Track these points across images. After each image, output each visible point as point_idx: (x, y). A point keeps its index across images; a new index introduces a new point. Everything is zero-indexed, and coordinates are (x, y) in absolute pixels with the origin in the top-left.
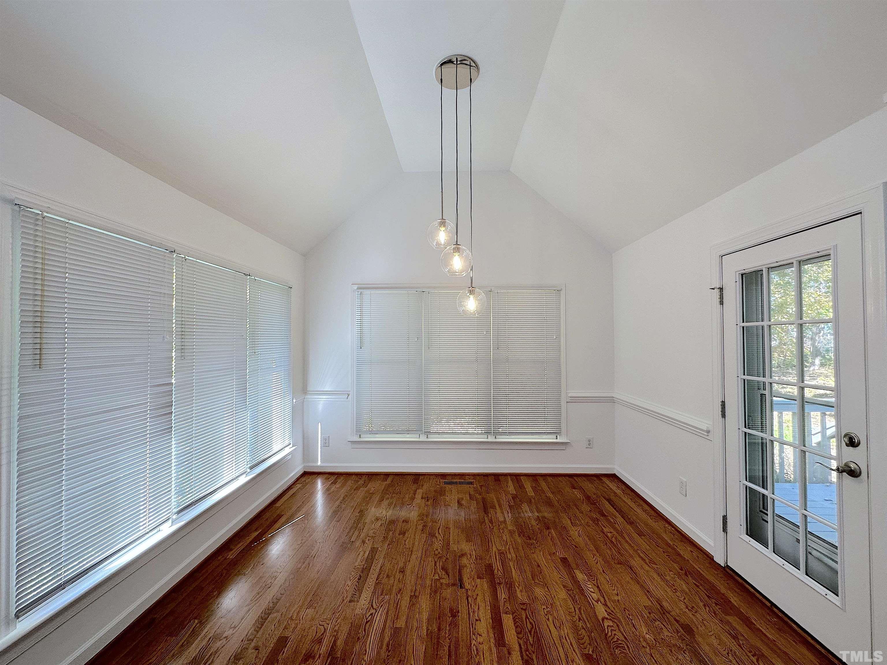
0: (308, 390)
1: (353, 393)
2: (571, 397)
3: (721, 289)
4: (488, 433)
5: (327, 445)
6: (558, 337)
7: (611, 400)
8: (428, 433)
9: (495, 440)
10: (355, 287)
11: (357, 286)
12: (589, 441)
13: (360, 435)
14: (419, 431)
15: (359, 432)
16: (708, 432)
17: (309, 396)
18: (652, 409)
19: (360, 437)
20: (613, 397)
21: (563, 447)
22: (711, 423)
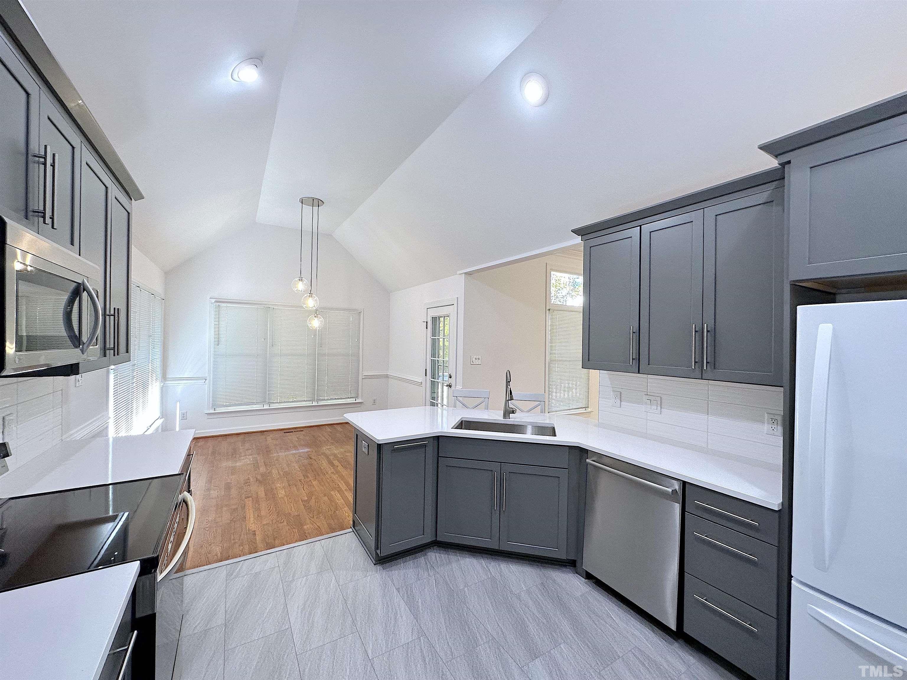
0: (167, 377)
1: (210, 378)
2: (365, 376)
3: (427, 322)
4: (312, 400)
5: (185, 418)
6: (358, 340)
7: (387, 376)
8: (269, 403)
9: (317, 404)
10: (213, 301)
11: (215, 300)
12: (374, 400)
13: (215, 409)
14: (263, 402)
15: (214, 407)
16: (421, 383)
17: (167, 382)
18: (401, 377)
19: (215, 410)
20: (388, 375)
21: (359, 405)
22: (422, 379)
